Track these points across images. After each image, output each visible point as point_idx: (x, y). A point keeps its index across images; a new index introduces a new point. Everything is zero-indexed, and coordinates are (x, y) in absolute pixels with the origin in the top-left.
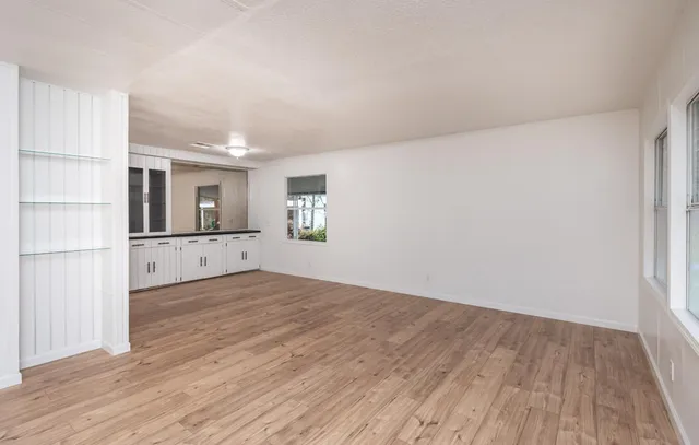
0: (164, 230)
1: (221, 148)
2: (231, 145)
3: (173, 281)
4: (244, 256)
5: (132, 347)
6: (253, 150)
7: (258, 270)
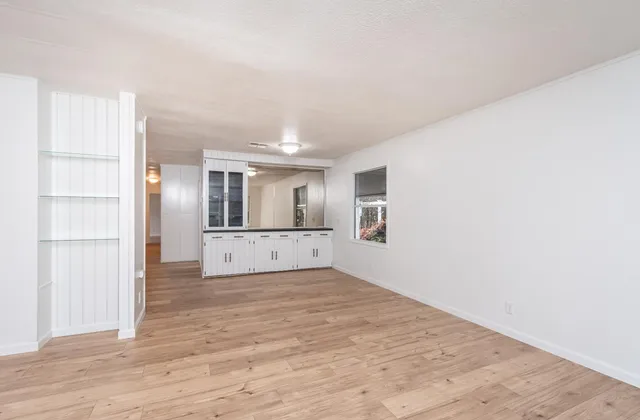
0: (241, 225)
1: (274, 146)
2: (284, 141)
3: (247, 272)
4: (315, 253)
5: (137, 333)
6: (306, 146)
7: (331, 268)
